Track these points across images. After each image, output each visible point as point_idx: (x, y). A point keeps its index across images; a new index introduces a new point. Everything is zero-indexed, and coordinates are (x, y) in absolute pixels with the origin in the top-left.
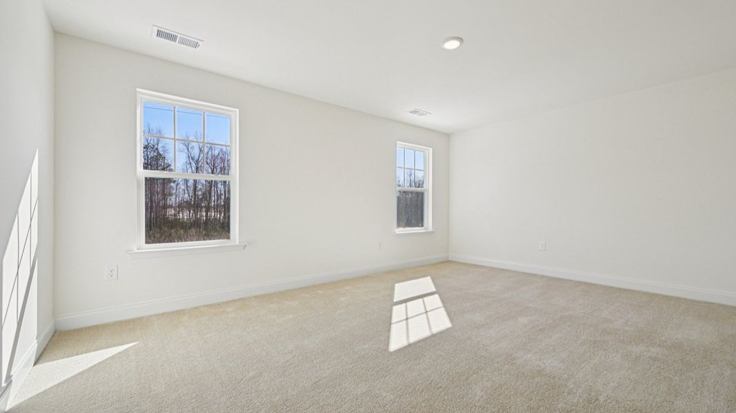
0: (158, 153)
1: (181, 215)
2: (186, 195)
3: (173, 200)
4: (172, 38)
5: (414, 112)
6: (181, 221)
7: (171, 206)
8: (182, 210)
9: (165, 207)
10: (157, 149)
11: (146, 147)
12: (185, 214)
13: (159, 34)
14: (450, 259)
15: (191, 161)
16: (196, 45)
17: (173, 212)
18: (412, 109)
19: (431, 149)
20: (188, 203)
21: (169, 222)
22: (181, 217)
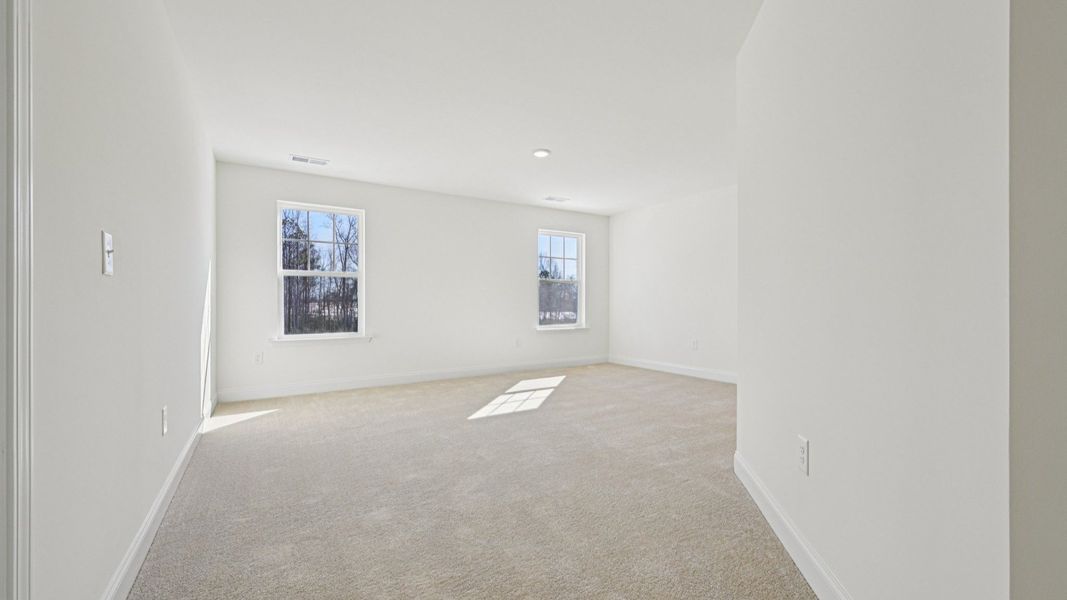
0: (298, 229)
1: (327, 311)
2: (334, 285)
3: (317, 292)
4: (306, 161)
5: (550, 199)
6: (327, 319)
7: (314, 300)
8: (328, 305)
9: (307, 301)
10: (297, 225)
11: (284, 223)
12: (332, 310)
13: (294, 159)
14: (610, 361)
15: (339, 239)
16: (324, 164)
17: (317, 307)
18: (547, 196)
19: (584, 235)
20: (335, 295)
21: (311, 320)
22: (327, 314)
